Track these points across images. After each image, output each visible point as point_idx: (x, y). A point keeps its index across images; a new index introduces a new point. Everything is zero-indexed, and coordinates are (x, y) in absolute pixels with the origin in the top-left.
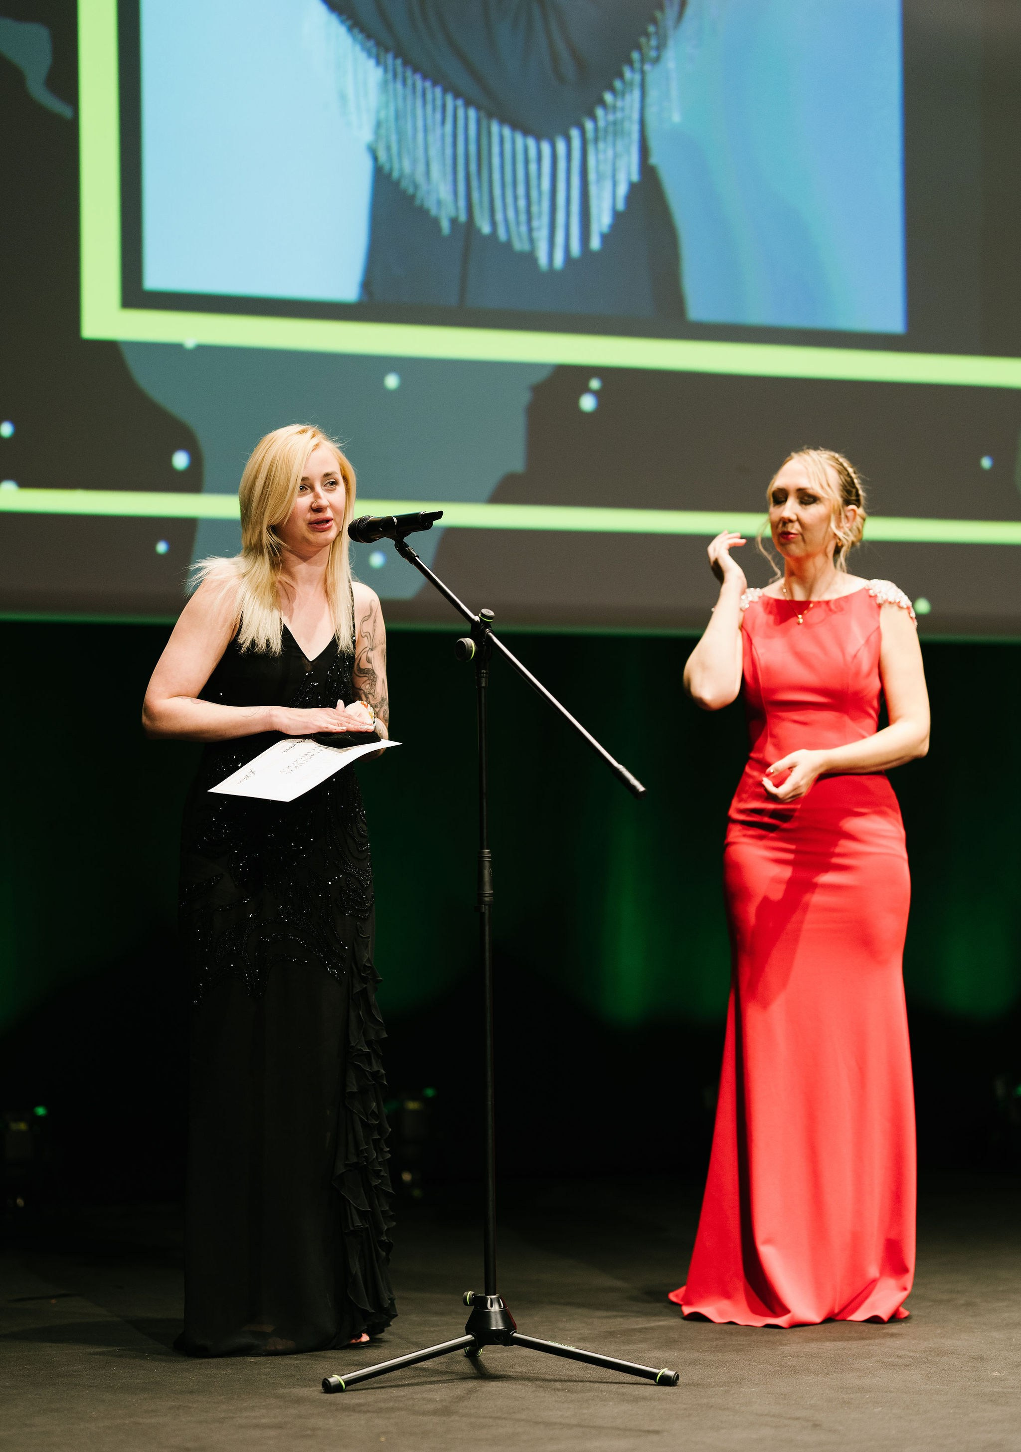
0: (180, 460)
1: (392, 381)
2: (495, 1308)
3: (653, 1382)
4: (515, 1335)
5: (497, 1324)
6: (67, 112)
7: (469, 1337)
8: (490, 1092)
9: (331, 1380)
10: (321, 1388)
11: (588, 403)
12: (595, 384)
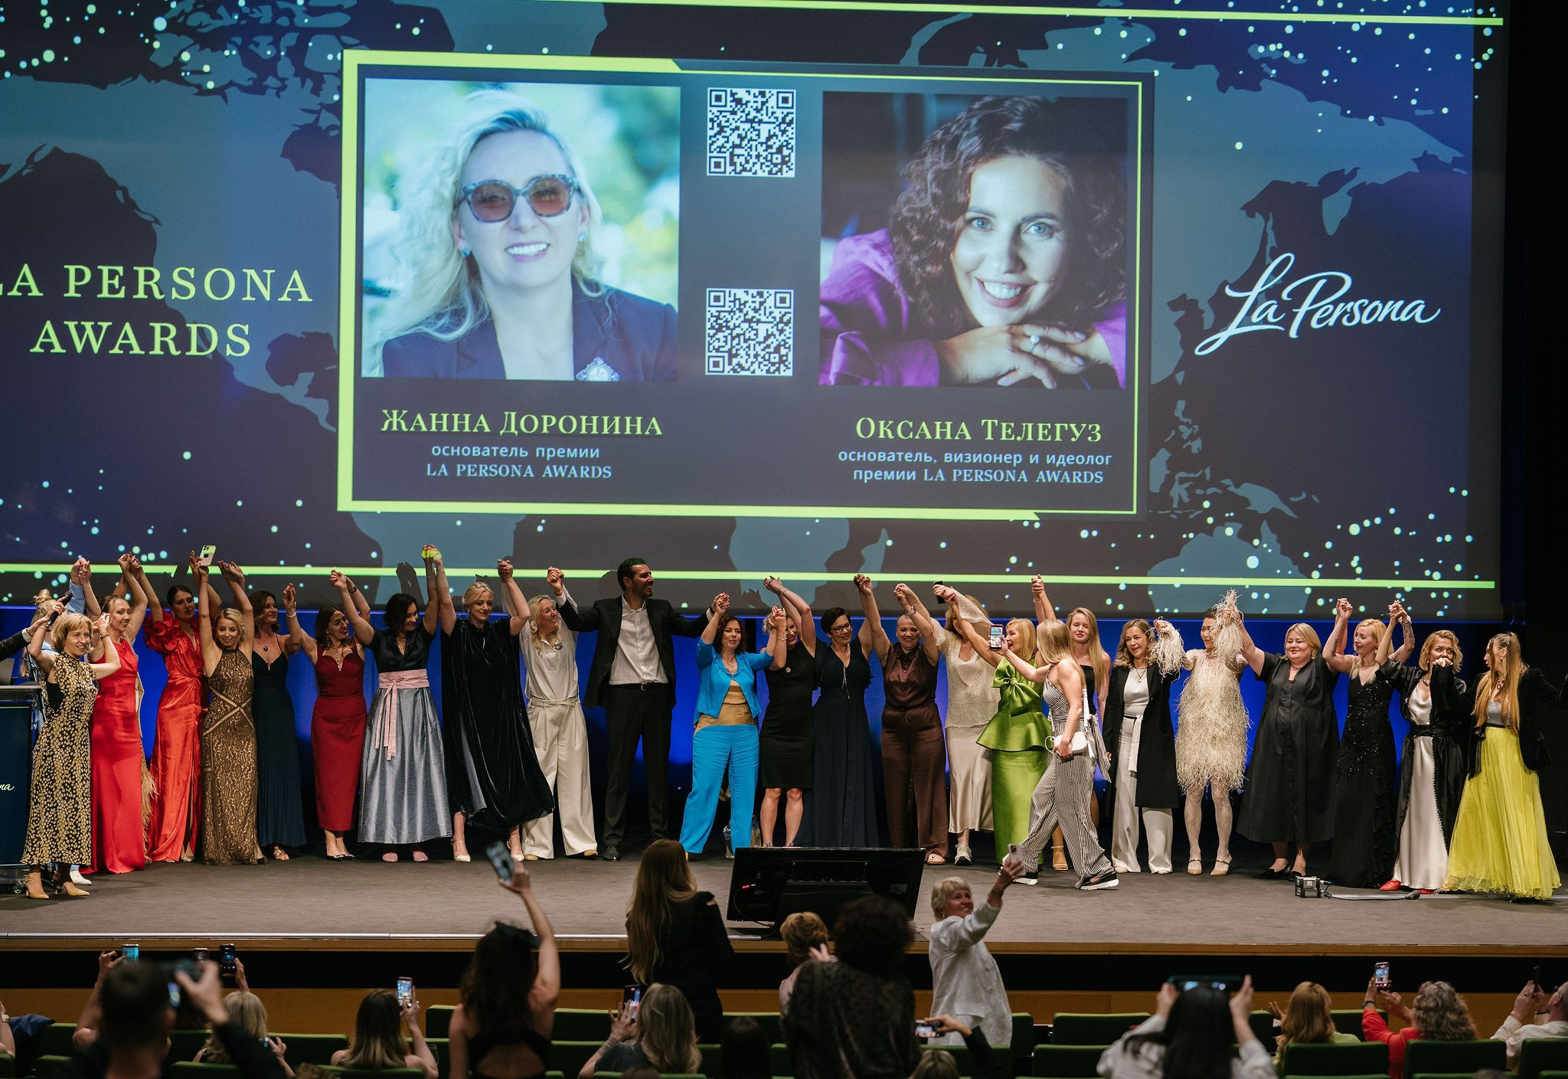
0: (374, 555)
1: (459, 523)
6: (333, 429)
11: (540, 529)
12: (543, 521)
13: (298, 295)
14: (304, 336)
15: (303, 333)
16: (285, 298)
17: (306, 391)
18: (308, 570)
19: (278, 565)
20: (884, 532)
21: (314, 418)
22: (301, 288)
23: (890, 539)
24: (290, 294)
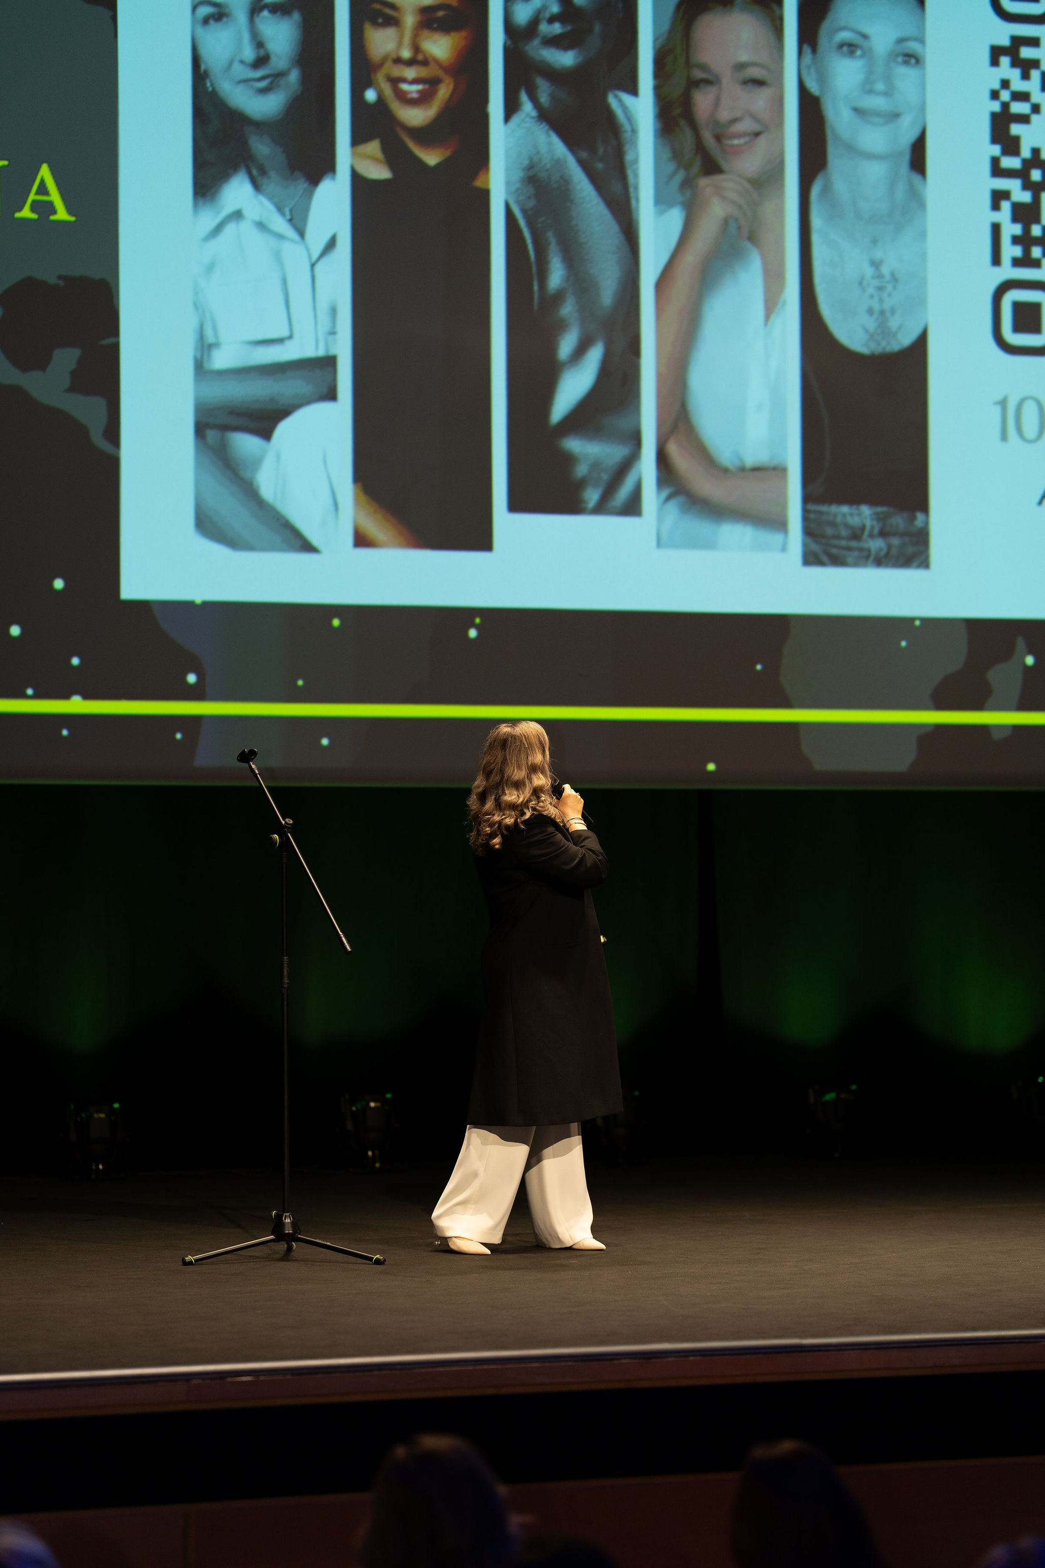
0: (192, 678)
1: (336, 623)
2: (288, 1220)
3: (371, 1262)
4: (299, 1236)
5: (288, 1230)
6: (112, 449)
7: (272, 1237)
8: (286, 1097)
9: (186, 1258)
10: (182, 1263)
11: (473, 633)
12: (478, 621)
13: (50, 208)
14: (61, 283)
15: (60, 277)
16: (26, 213)
17: (67, 383)
18: (76, 705)
19: (23, 696)
20: (1021, 643)
21: (81, 430)
22: (55, 197)
23: (1030, 652)
24: (35, 207)
